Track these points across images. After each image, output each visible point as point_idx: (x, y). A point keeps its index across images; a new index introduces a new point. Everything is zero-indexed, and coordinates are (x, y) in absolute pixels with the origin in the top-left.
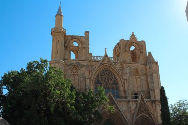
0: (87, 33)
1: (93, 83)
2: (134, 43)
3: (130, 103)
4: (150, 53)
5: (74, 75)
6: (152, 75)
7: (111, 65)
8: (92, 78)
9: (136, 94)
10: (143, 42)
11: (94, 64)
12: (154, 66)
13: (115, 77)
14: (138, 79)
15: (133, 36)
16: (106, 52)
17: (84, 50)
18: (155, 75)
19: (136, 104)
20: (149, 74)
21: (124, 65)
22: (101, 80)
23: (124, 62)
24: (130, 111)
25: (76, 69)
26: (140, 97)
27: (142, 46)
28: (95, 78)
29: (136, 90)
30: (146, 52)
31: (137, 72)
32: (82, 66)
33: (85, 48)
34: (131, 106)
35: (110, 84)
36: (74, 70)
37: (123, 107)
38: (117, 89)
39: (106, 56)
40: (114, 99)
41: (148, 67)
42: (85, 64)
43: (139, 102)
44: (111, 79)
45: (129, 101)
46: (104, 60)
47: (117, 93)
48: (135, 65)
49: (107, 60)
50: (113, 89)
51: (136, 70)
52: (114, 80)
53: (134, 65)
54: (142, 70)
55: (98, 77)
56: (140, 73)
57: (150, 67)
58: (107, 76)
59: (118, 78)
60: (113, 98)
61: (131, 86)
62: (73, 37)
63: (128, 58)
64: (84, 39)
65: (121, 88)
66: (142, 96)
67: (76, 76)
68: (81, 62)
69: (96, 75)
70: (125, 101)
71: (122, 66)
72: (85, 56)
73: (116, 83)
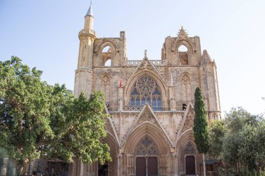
0: (122, 33)
1: (129, 94)
2: (183, 40)
3: (174, 115)
4: (205, 52)
5: (105, 85)
6: (205, 78)
7: (152, 69)
8: (126, 87)
9: (184, 105)
10: (197, 38)
11: (129, 70)
12: (208, 67)
13: (157, 85)
14: (189, 86)
15: (182, 31)
16: (146, 54)
17: (118, 54)
18: (209, 79)
19: (183, 116)
20: (202, 77)
21: (170, 69)
22: (138, 90)
23: (170, 65)
24: (174, 126)
25: (108, 77)
26: (188, 107)
27: (194, 44)
28: (130, 87)
29: (184, 99)
30: (200, 50)
31: (187, 76)
32: (115, 73)
33: (119, 52)
34: (176, 120)
35: (150, 93)
36: (105, 79)
37: (164, 121)
38: (160, 99)
39: (146, 59)
40: (153, 112)
41: (201, 69)
42: (118, 71)
43: (186, 114)
44: (152, 87)
45: (172, 114)
46: (142, 65)
47: (160, 104)
48: (184, 69)
49: (147, 64)
50: (154, 99)
51: (186, 74)
52: (156, 89)
53: (182, 68)
54: (194, 74)
55: (135, 85)
56: (191, 78)
57: (204, 69)
58: (146, 83)
60: (152, 110)
62: (105, 40)
63: (175, 59)
64: (118, 41)
65: (165, 98)
67: (108, 87)
68: (113, 69)
69: (132, 83)
70: (168, 113)
71: (166, 70)
72: (120, 61)
73: (158, 92)
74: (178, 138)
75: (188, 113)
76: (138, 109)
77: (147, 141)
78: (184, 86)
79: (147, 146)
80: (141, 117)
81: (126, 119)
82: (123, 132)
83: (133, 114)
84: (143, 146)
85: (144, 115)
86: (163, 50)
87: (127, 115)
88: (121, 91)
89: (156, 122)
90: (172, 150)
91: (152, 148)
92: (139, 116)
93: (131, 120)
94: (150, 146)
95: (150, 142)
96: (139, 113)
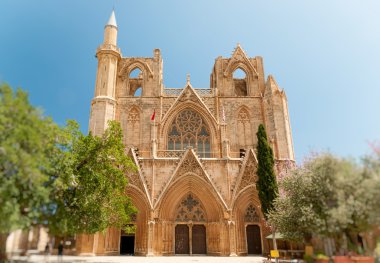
1: (165, 134)
2: (239, 62)
3: (228, 165)
4: (270, 77)
5: (134, 122)
6: (271, 114)
7: (197, 101)
8: (162, 124)
9: (242, 150)
10: (259, 60)
13: (203, 122)
14: (248, 125)
15: (238, 50)
17: (150, 80)
18: (277, 115)
19: (240, 166)
20: (267, 113)
21: (221, 100)
22: (178, 128)
23: (221, 96)
25: (137, 111)
26: (247, 154)
27: (256, 67)
28: (168, 124)
29: (242, 143)
30: (264, 76)
31: (246, 112)
32: (147, 106)
33: (152, 77)
34: (230, 171)
35: (195, 134)
36: (134, 114)
37: (213, 173)
38: (208, 142)
39: (189, 88)
40: (198, 160)
41: (265, 101)
42: (152, 102)
43: (245, 163)
44: (197, 126)
45: (225, 162)
46: (184, 95)
47: (208, 149)
48: (242, 100)
49: (190, 94)
50: (200, 142)
51: (244, 108)
52: (203, 127)
53: (239, 100)
54: (254, 108)
55: (174, 123)
56: (250, 113)
57: (268, 101)
58: (189, 120)
59: (211, 127)
60: (196, 157)
61: (233, 137)
62: (133, 61)
63: (228, 88)
64: (152, 63)
65: (215, 141)
66: (251, 152)
67: (137, 124)
68: (145, 100)
69: (170, 120)
70: (219, 162)
72: (153, 89)
73: (205, 132)
74: (235, 197)
75: (248, 162)
76: (178, 155)
77: (190, 201)
78: (241, 124)
79: (190, 209)
80: (182, 166)
81: (162, 169)
82: (156, 188)
83: (171, 162)
84: (185, 208)
85: (185, 164)
86: (212, 76)
87: (163, 163)
88: (155, 129)
89: (203, 174)
90: (227, 216)
91: (198, 212)
92: (180, 164)
93: (168, 169)
94: (195, 208)
95: (196, 203)
96: (179, 161)
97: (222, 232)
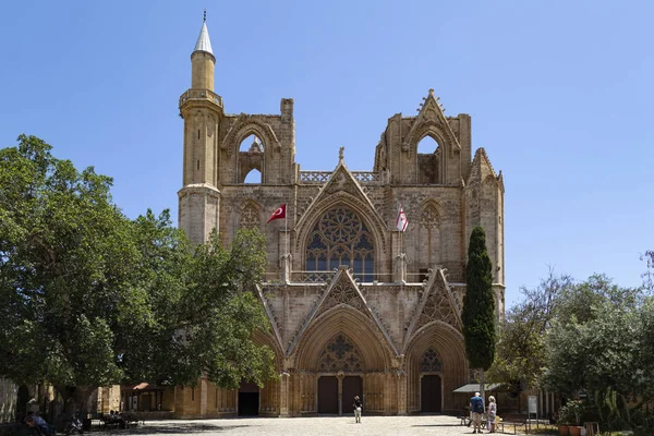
0: (287, 102)
1: (303, 245)
2: (431, 123)
3: (402, 293)
4: (481, 152)
5: (251, 227)
6: (476, 215)
7: (356, 192)
8: (298, 231)
9: (423, 270)
10: (466, 119)
12: (486, 187)
13: (364, 228)
14: (435, 230)
15: (430, 101)
16: (341, 158)
17: (277, 156)
18: (485, 215)
19: (420, 295)
20: (469, 212)
21: (395, 191)
22: (324, 238)
23: (396, 183)
24: (402, 315)
25: (255, 209)
26: (432, 277)
28: (306, 231)
29: (425, 259)
30: (469, 150)
31: (434, 209)
32: (272, 200)
33: (279, 150)
34: (405, 301)
35: (349, 246)
36: (250, 213)
37: (382, 305)
38: (370, 258)
39: (342, 169)
40: (356, 286)
41: (468, 192)
42: (279, 195)
43: (427, 290)
44: (354, 233)
45: (397, 289)
46: (334, 182)
47: (370, 269)
48: (428, 191)
49: (344, 180)
50: (358, 259)
51: (431, 205)
52: (363, 236)
53: (424, 191)
54: (449, 205)
55: (316, 228)
56: (441, 212)
57: (474, 194)
58: (341, 224)
59: (374, 230)
60: (353, 282)
61: (411, 250)
63: (409, 170)
64: (277, 124)
65: (381, 257)
66: (438, 273)
68: (268, 191)
69: (310, 224)
70: (387, 288)
71: (388, 195)
72: (282, 172)
73: (366, 243)
74: (409, 338)
75: (433, 288)
76: (324, 277)
77: (341, 344)
78: (424, 230)
79: (340, 355)
81: (300, 300)
82: (291, 327)
83: (313, 289)
84: (333, 355)
85: (336, 291)
86: (379, 148)
87: (300, 291)
88: (286, 239)
89: (363, 306)
90: (395, 364)
91: (352, 359)
93: (308, 300)
94: (348, 355)
95: (349, 347)
96: (325, 287)
97: (387, 385)
